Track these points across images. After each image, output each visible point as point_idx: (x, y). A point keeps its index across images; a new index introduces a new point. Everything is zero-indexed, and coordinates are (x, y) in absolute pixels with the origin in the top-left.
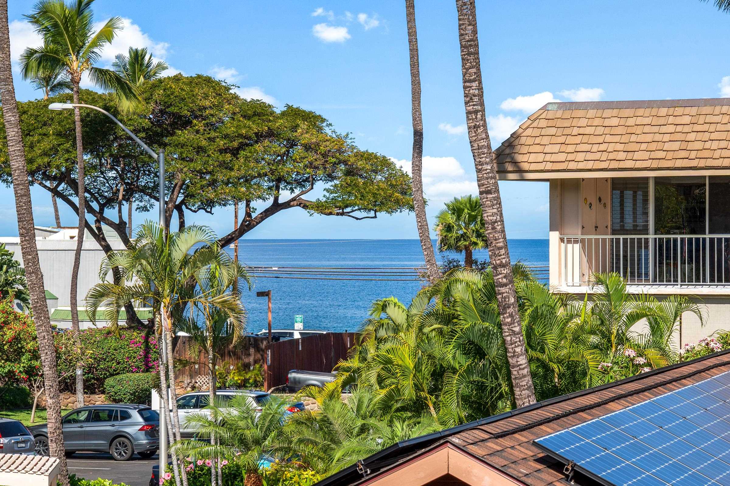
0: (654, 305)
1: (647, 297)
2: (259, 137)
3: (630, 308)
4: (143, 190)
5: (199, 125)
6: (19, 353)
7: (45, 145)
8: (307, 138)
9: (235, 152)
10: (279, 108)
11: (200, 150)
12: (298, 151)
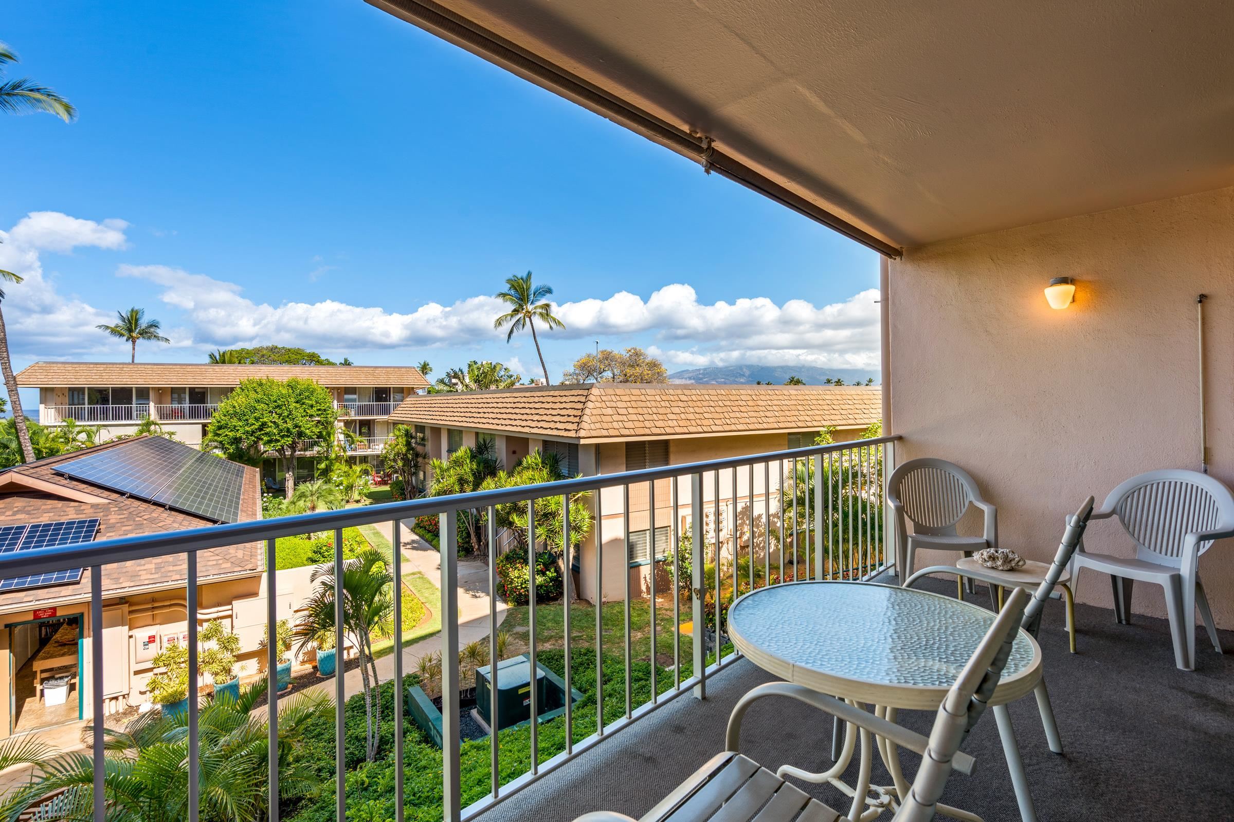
0: (88, 428)
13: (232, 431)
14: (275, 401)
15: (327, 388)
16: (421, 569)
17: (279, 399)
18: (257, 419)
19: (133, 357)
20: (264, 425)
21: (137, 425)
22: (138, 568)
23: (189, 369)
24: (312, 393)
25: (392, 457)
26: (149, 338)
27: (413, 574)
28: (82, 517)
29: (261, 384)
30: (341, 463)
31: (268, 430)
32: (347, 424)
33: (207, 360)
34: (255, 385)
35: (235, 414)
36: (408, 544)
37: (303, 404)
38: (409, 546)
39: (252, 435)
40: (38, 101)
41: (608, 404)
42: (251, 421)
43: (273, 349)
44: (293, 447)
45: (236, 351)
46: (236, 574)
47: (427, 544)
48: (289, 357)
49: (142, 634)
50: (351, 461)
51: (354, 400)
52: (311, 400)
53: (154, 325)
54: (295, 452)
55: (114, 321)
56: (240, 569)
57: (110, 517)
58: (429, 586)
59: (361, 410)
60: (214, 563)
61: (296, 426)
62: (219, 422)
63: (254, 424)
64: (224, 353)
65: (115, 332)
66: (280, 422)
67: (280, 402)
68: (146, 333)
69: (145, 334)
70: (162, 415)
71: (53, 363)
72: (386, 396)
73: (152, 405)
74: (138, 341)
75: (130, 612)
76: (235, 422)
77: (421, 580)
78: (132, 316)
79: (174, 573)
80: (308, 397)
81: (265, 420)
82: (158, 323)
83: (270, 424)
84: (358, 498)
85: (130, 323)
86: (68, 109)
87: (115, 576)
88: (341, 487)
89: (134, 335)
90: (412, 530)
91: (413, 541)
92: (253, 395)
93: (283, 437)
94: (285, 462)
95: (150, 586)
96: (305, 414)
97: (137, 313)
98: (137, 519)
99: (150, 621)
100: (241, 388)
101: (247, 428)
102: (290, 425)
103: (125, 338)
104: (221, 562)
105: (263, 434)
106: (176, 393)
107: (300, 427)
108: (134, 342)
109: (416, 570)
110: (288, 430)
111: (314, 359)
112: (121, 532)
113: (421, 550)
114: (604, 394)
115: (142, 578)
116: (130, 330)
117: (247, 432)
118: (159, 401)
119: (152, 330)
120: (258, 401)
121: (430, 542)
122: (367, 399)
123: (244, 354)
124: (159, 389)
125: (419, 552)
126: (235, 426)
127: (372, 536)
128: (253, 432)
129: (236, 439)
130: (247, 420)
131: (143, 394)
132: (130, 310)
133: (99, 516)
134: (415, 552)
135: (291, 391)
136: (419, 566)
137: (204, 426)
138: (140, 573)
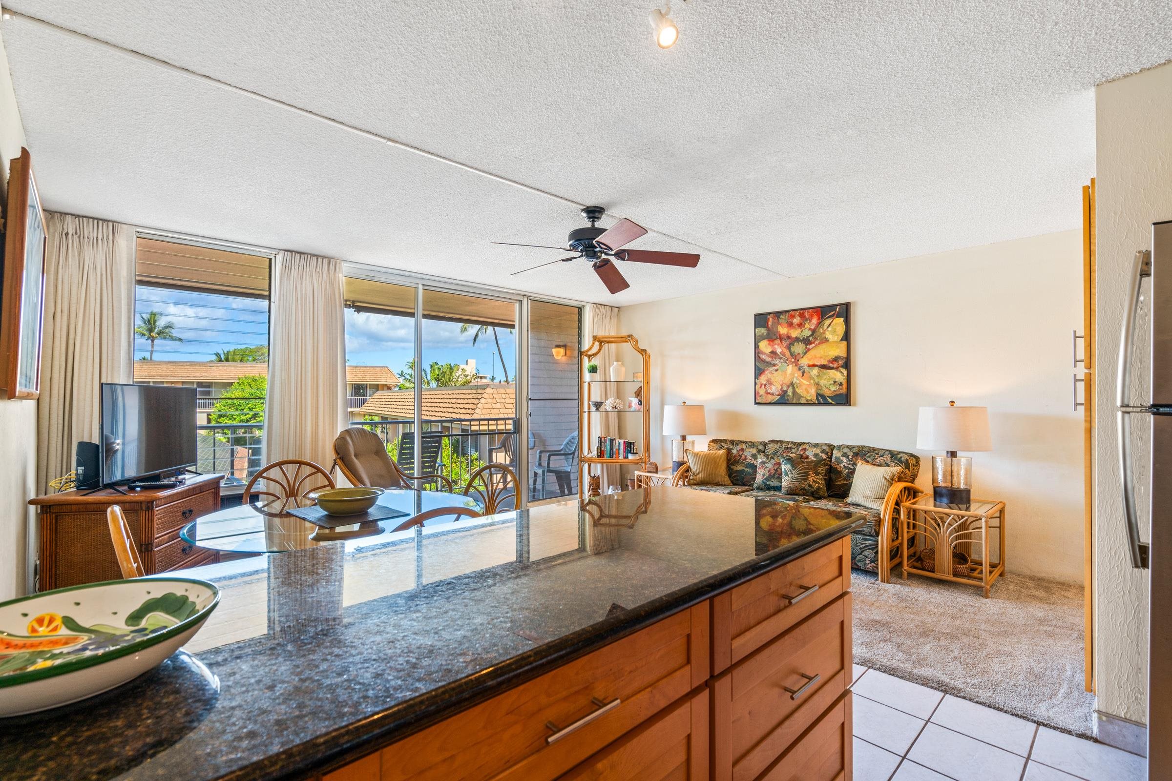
13: (230, 419)
18: (251, 409)
19: (152, 354)
26: (165, 338)
29: (255, 380)
34: (250, 381)
41: (498, 400)
53: (169, 326)
62: (220, 411)
64: (228, 352)
68: (163, 333)
72: (364, 392)
74: (156, 341)
76: (232, 411)
78: (151, 318)
81: (257, 410)
82: (173, 324)
85: (150, 324)
89: (153, 334)
97: (155, 315)
100: (238, 383)
101: (243, 417)
103: (146, 337)
108: (153, 341)
114: (496, 392)
116: (150, 330)
119: (167, 330)
123: (247, 353)
126: (233, 415)
130: (243, 410)
132: (149, 313)
137: (209, 415)
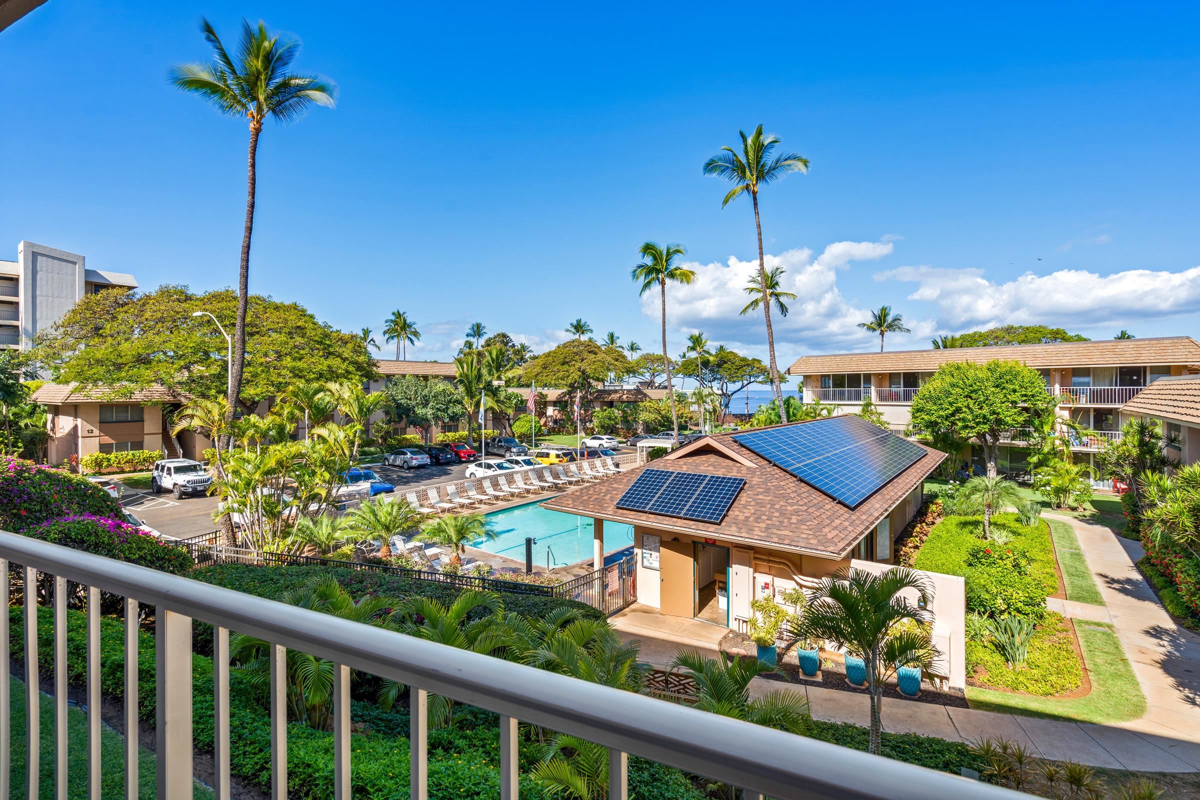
0: (828, 407)
1: (826, 404)
2: (745, 366)
3: (821, 407)
4: (718, 379)
5: (730, 363)
6: (682, 417)
7: (692, 368)
8: (757, 366)
9: (738, 369)
10: (750, 359)
11: (729, 369)
12: (755, 369)
13: (928, 414)
14: (971, 386)
15: (1037, 369)
16: (1115, 623)
17: (975, 383)
18: (951, 404)
19: (882, 347)
20: (958, 410)
21: (860, 405)
22: (755, 524)
23: (901, 356)
24: (1015, 376)
25: (1113, 460)
26: (894, 330)
27: (1098, 624)
28: (739, 476)
29: (958, 368)
30: (1062, 460)
31: (962, 416)
32: (1074, 412)
33: (931, 346)
34: (952, 369)
35: (931, 397)
36: (1118, 581)
37: (1004, 388)
38: (1116, 586)
39: (946, 420)
40: (789, 165)
42: (945, 406)
43: (1009, 330)
44: (995, 434)
45: (969, 335)
46: (818, 552)
47: (1150, 592)
48: (1026, 337)
49: (762, 579)
50: (1077, 458)
51: (1088, 384)
52: (1014, 384)
53: (896, 319)
54: (998, 440)
55: (869, 319)
56: (823, 548)
57: (754, 479)
58: (1112, 649)
59: (1096, 396)
60: (805, 536)
61: (994, 413)
62: (917, 405)
63: (948, 409)
65: (870, 328)
66: (975, 408)
67: (976, 387)
68: (892, 326)
69: (890, 327)
70: (882, 397)
71: (811, 356)
72: (1139, 379)
73: (873, 388)
74: (886, 333)
75: (755, 558)
76: (930, 406)
77: (1105, 637)
78: (882, 313)
79: (775, 536)
80: (1010, 381)
81: (959, 405)
82: (901, 316)
83: (964, 409)
84: (1075, 505)
85: (880, 320)
86: (806, 163)
87: (740, 526)
88: (1048, 488)
89: (883, 328)
90: (1136, 565)
91: (1129, 581)
92: (948, 379)
93: (978, 424)
94: (986, 450)
95: (758, 542)
96: (1005, 399)
97: (886, 309)
98: (769, 484)
99: (767, 571)
100: (940, 372)
101: (941, 413)
102: (985, 411)
103: (877, 332)
104: (810, 537)
105: (958, 420)
106: (892, 378)
107: (998, 414)
108: (883, 335)
109: (1107, 621)
110: (984, 417)
111: (1058, 336)
112: (755, 493)
113: (1133, 596)
115: (755, 533)
116: (880, 325)
117: (942, 416)
118: (880, 385)
119: (896, 323)
120: (953, 385)
121: (1156, 590)
122: (1107, 382)
123: (977, 337)
124: (879, 374)
125: (1129, 598)
127: (1067, 556)
128: (947, 417)
129: (931, 422)
130: (942, 404)
131: (868, 378)
132: (881, 308)
133: (747, 478)
134: (1122, 596)
135: (990, 374)
136: (1116, 617)
138: (756, 529)
